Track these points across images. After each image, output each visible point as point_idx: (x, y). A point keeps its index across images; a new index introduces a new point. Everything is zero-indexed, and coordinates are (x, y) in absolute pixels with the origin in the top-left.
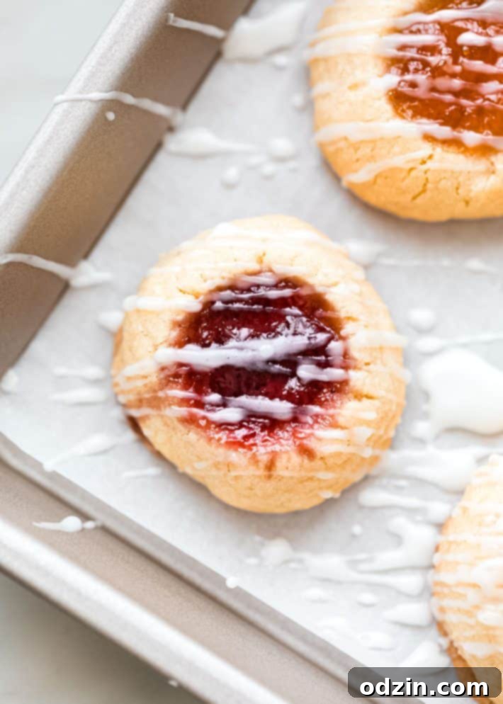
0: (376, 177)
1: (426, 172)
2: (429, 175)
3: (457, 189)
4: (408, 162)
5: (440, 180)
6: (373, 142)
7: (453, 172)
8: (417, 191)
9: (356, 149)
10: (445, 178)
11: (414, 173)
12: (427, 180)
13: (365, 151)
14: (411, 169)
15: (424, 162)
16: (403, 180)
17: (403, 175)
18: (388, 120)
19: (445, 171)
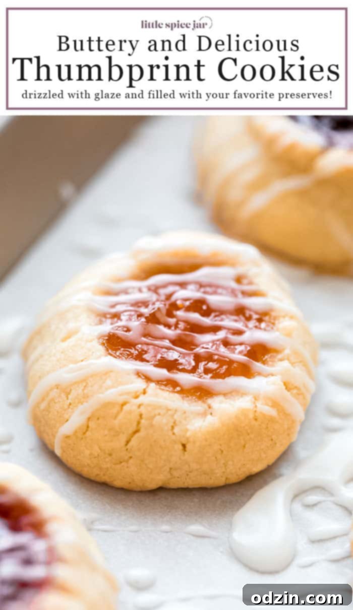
0: (89, 419)
1: (139, 406)
2: (143, 409)
3: (173, 428)
4: (121, 395)
5: (155, 416)
6: (84, 381)
7: (168, 410)
8: (131, 430)
9: (68, 394)
10: (159, 414)
11: (126, 408)
12: (141, 416)
13: (76, 392)
14: (124, 404)
15: (137, 397)
16: (115, 417)
17: (115, 410)
18: (99, 357)
19: (160, 407)
